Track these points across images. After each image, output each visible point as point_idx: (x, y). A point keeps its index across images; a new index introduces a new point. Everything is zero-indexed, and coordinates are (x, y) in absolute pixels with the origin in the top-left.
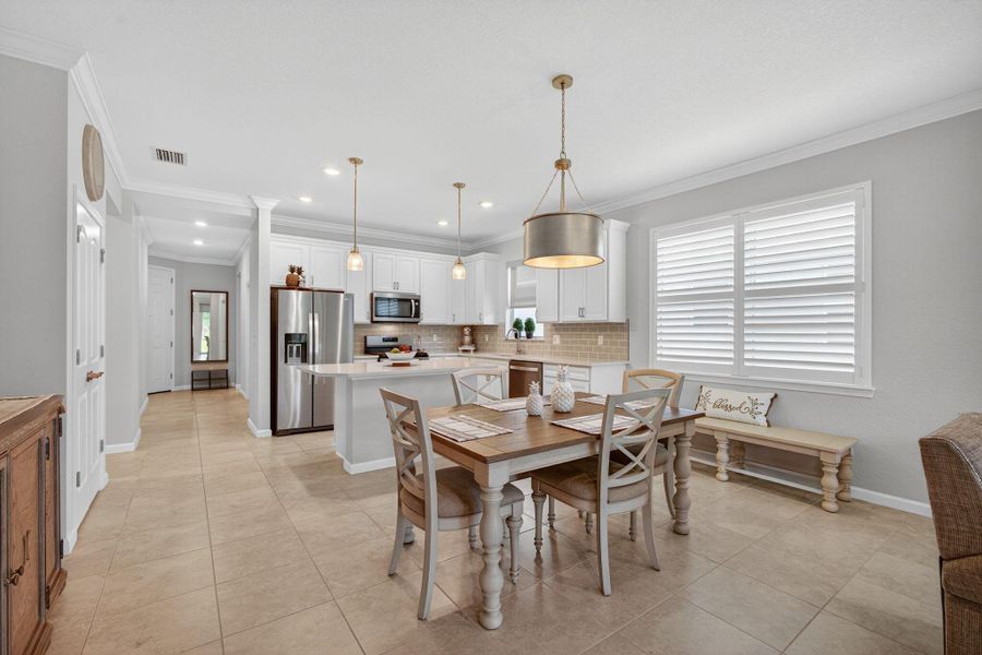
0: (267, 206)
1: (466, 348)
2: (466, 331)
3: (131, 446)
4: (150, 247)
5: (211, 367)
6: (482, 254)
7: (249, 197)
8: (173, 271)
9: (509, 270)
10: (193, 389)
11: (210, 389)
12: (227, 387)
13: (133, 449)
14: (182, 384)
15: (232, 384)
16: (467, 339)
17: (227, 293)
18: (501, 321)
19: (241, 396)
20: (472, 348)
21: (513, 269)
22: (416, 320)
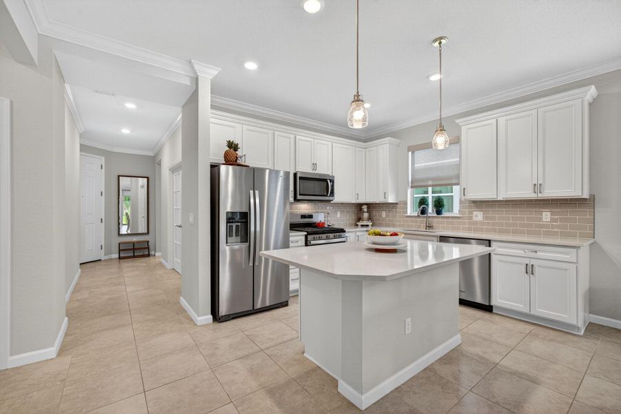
0: (208, 74)
1: (365, 223)
2: (365, 208)
3: (51, 352)
4: (81, 136)
5: (135, 239)
6: (387, 139)
7: (190, 62)
8: (103, 158)
9: (410, 153)
10: (120, 258)
11: (134, 257)
12: (149, 255)
13: (54, 356)
14: (111, 254)
15: (152, 253)
16: (366, 215)
17: (148, 178)
18: (401, 199)
19: (161, 265)
20: (370, 224)
21: (413, 153)
22: (331, 198)
